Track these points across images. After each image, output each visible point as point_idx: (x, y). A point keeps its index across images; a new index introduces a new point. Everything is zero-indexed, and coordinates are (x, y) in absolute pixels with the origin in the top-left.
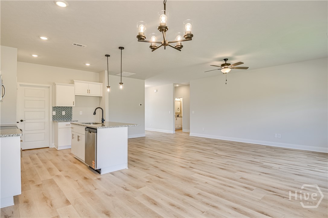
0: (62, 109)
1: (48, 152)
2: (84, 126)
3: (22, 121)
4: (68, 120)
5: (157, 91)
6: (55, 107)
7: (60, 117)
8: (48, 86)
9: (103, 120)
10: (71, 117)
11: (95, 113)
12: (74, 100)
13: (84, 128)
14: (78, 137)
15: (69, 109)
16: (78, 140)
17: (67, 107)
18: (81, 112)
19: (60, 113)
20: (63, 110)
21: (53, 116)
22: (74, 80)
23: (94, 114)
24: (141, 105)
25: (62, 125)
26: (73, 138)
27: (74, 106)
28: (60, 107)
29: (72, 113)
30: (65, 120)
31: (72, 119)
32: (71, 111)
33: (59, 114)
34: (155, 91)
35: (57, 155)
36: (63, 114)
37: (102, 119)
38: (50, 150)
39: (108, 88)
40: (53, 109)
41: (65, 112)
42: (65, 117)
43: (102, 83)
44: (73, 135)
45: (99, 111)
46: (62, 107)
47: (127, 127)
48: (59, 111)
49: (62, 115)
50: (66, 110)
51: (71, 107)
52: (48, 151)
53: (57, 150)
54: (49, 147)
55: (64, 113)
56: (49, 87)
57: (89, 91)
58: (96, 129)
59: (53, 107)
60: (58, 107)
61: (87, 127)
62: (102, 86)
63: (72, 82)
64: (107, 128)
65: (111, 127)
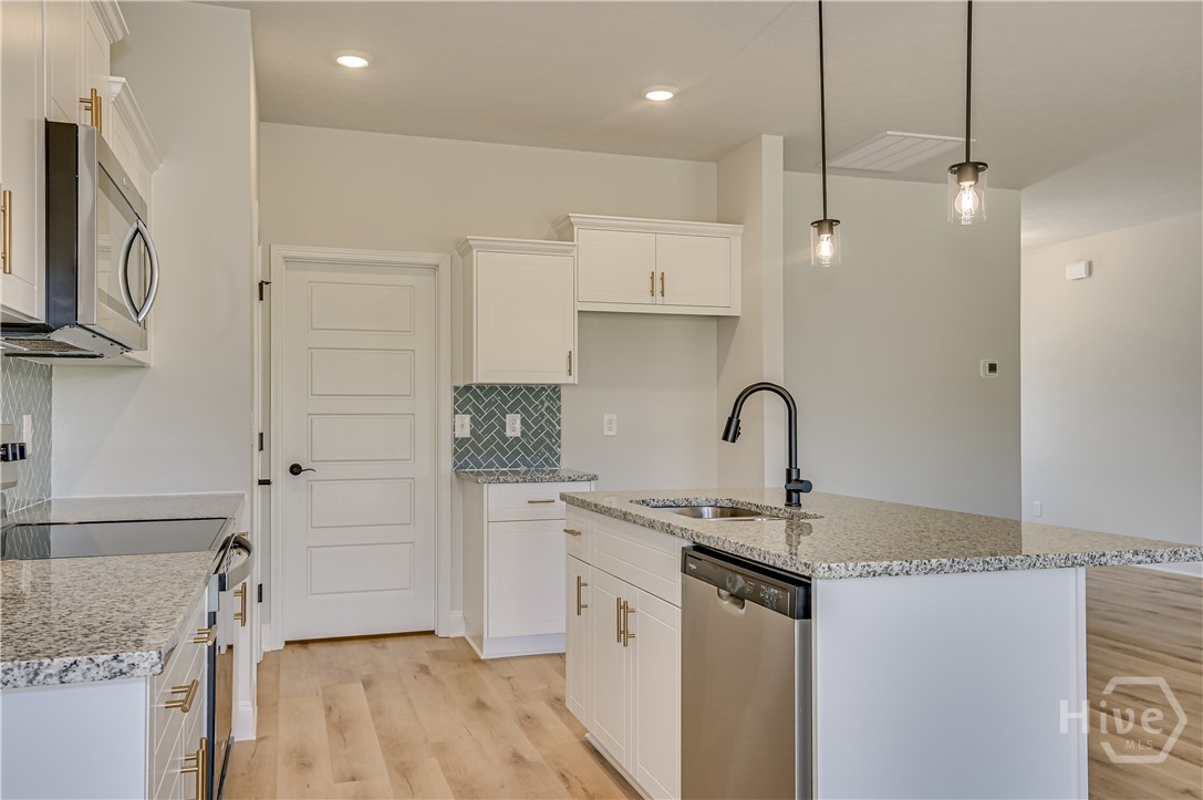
0: (505, 401)
1: (424, 669)
2: (668, 530)
3: (296, 470)
4: (539, 469)
6: (468, 388)
7: (492, 452)
8: (430, 258)
9: (796, 487)
10: (554, 454)
11: (731, 431)
12: (569, 339)
13: (672, 550)
14: (623, 608)
15: (542, 403)
16: (619, 632)
17: (529, 388)
18: (610, 422)
19: (492, 427)
20: (512, 409)
21: (459, 442)
22: (575, 217)
23: (725, 438)
24: (993, 368)
25: (503, 498)
26: (579, 607)
27: (571, 380)
28: (493, 388)
29: (559, 423)
30: (523, 469)
31: (558, 460)
32: (555, 412)
33: (488, 431)
34: (1078, 272)
35: (481, 705)
36: (508, 433)
37: (789, 472)
38: (437, 655)
39: (820, 233)
40: (456, 401)
41: (523, 422)
42: (523, 447)
43: (740, 228)
44: (579, 585)
45: (766, 415)
46: (506, 387)
47: (1082, 571)
48: (492, 415)
49: (505, 439)
50: (524, 410)
51: (556, 389)
52: (426, 660)
53: (477, 661)
54: (432, 632)
55: (514, 426)
56: (436, 268)
57: (657, 283)
58: (804, 584)
59: (456, 388)
60: (481, 387)
61: (699, 548)
62: (737, 241)
63: (563, 230)
64: (903, 578)
65: (940, 569)
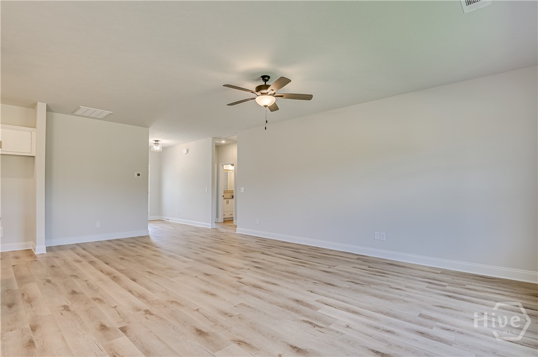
5: (188, 152)
24: (139, 175)
34: (185, 151)
43: (35, 129)
